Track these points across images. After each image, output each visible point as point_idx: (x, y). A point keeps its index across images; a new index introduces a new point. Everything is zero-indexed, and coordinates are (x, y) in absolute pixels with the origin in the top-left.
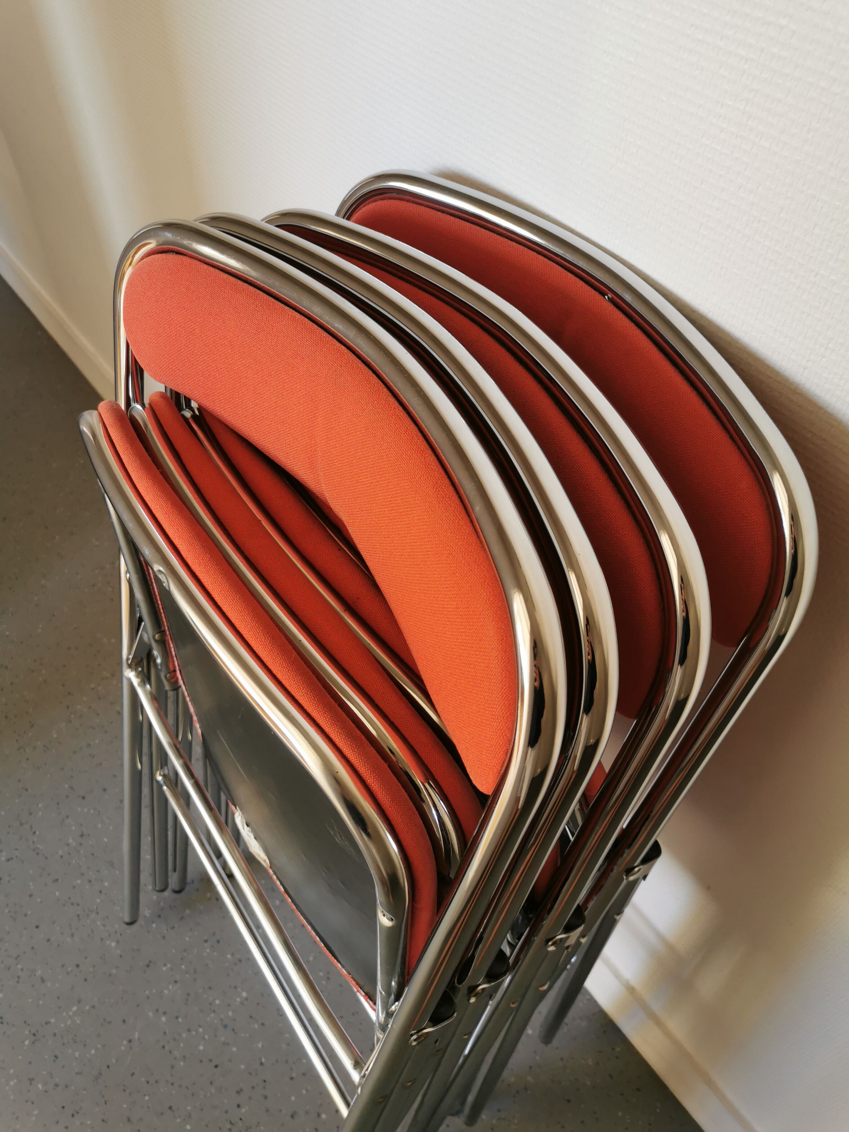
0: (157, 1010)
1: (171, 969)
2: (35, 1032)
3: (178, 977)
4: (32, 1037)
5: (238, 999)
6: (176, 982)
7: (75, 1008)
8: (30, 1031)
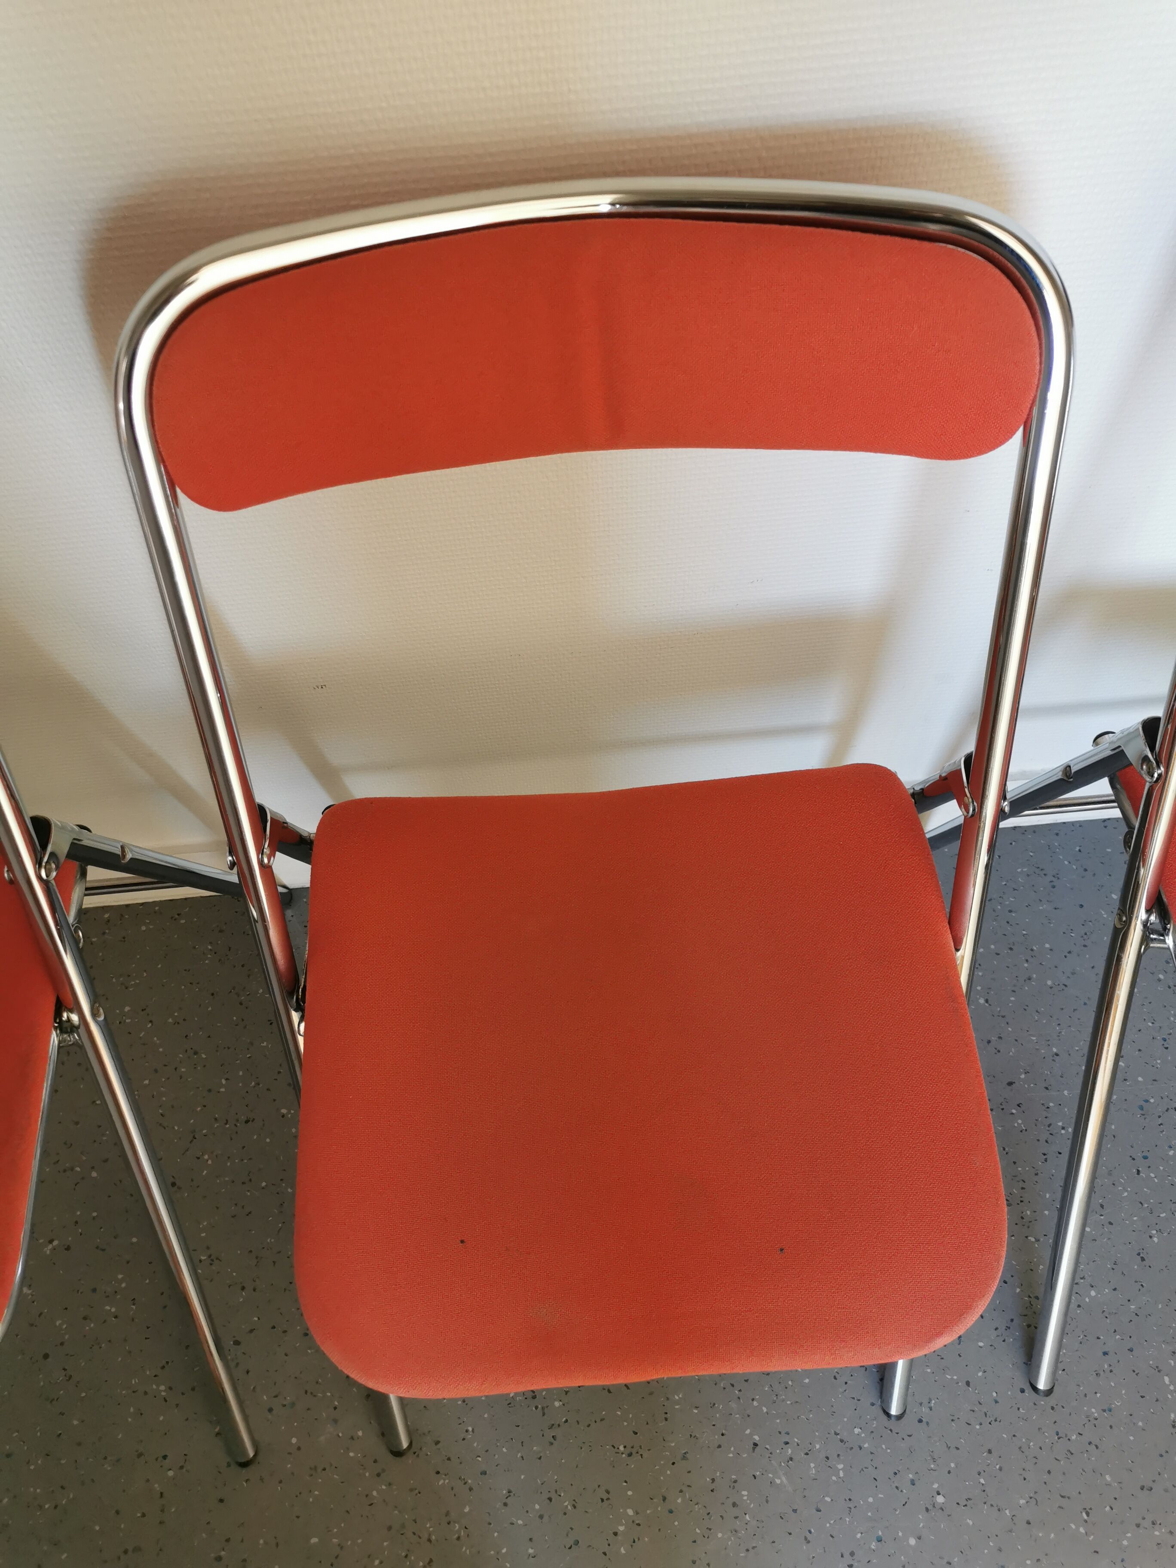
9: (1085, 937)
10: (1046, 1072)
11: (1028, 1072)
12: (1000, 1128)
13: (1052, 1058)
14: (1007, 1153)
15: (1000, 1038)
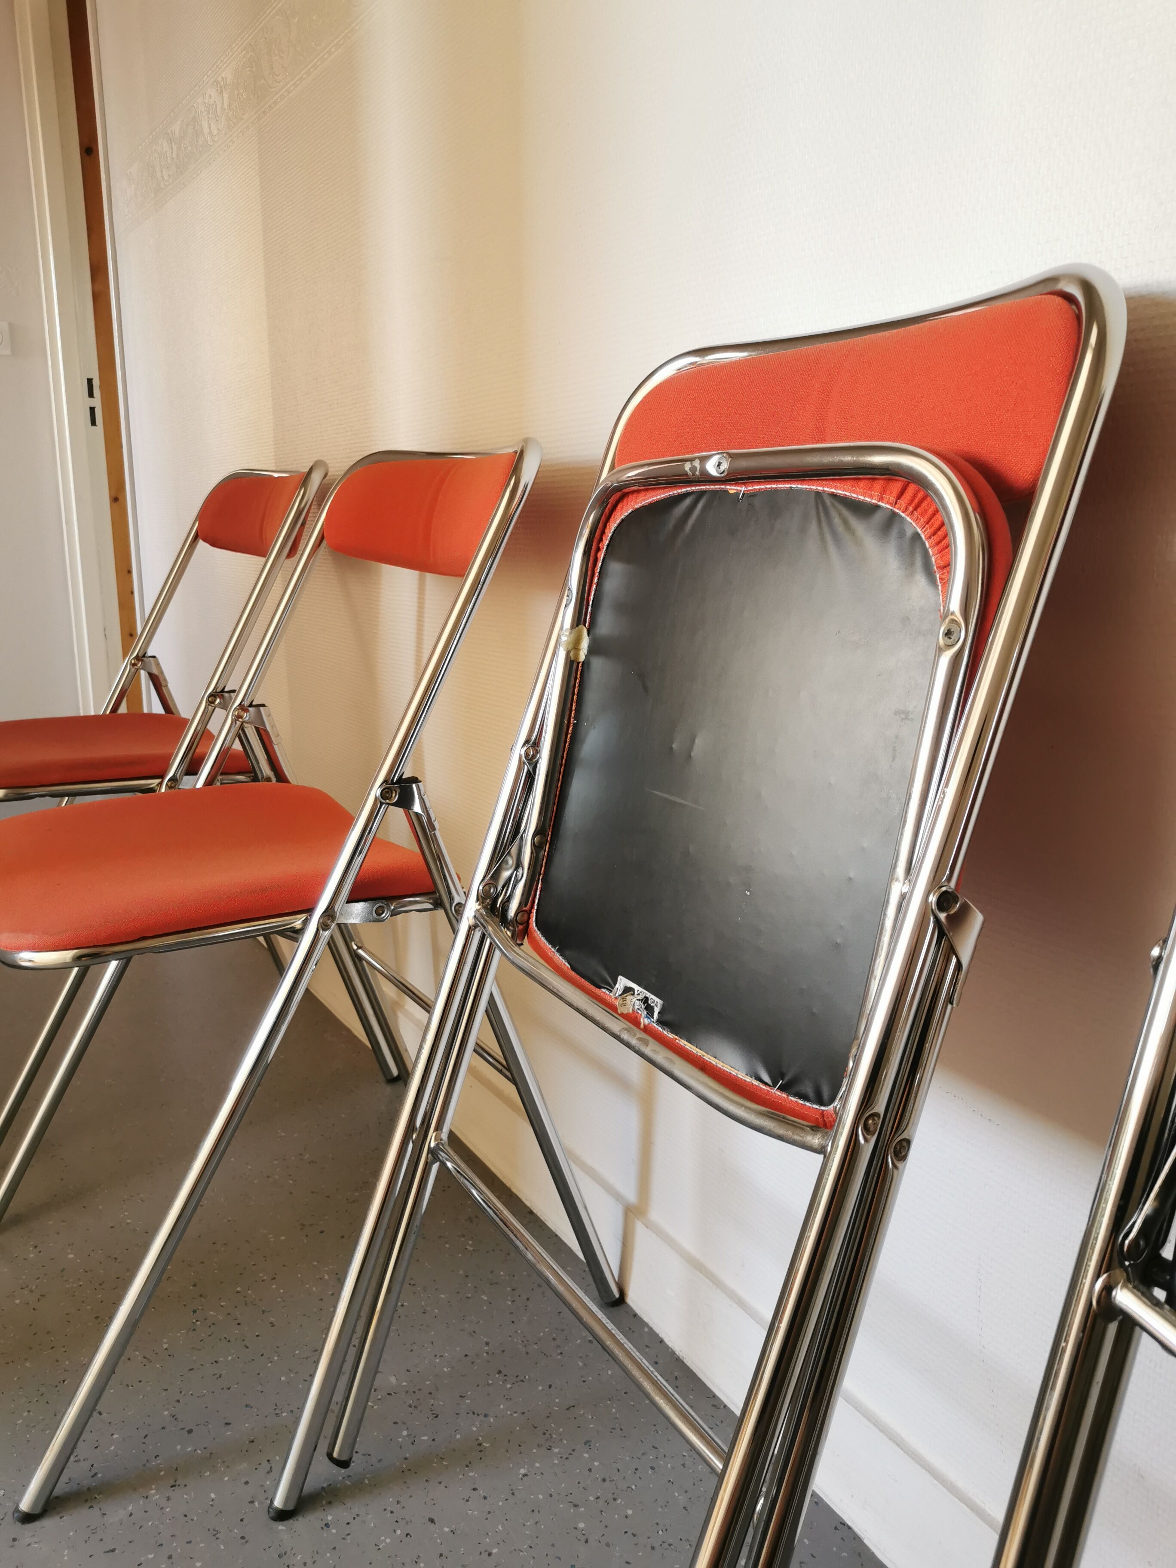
9: (666, 1546)
10: (462, 1549)
11: (454, 1533)
12: (372, 1525)
13: (483, 1551)
14: (344, 1539)
15: (485, 1498)
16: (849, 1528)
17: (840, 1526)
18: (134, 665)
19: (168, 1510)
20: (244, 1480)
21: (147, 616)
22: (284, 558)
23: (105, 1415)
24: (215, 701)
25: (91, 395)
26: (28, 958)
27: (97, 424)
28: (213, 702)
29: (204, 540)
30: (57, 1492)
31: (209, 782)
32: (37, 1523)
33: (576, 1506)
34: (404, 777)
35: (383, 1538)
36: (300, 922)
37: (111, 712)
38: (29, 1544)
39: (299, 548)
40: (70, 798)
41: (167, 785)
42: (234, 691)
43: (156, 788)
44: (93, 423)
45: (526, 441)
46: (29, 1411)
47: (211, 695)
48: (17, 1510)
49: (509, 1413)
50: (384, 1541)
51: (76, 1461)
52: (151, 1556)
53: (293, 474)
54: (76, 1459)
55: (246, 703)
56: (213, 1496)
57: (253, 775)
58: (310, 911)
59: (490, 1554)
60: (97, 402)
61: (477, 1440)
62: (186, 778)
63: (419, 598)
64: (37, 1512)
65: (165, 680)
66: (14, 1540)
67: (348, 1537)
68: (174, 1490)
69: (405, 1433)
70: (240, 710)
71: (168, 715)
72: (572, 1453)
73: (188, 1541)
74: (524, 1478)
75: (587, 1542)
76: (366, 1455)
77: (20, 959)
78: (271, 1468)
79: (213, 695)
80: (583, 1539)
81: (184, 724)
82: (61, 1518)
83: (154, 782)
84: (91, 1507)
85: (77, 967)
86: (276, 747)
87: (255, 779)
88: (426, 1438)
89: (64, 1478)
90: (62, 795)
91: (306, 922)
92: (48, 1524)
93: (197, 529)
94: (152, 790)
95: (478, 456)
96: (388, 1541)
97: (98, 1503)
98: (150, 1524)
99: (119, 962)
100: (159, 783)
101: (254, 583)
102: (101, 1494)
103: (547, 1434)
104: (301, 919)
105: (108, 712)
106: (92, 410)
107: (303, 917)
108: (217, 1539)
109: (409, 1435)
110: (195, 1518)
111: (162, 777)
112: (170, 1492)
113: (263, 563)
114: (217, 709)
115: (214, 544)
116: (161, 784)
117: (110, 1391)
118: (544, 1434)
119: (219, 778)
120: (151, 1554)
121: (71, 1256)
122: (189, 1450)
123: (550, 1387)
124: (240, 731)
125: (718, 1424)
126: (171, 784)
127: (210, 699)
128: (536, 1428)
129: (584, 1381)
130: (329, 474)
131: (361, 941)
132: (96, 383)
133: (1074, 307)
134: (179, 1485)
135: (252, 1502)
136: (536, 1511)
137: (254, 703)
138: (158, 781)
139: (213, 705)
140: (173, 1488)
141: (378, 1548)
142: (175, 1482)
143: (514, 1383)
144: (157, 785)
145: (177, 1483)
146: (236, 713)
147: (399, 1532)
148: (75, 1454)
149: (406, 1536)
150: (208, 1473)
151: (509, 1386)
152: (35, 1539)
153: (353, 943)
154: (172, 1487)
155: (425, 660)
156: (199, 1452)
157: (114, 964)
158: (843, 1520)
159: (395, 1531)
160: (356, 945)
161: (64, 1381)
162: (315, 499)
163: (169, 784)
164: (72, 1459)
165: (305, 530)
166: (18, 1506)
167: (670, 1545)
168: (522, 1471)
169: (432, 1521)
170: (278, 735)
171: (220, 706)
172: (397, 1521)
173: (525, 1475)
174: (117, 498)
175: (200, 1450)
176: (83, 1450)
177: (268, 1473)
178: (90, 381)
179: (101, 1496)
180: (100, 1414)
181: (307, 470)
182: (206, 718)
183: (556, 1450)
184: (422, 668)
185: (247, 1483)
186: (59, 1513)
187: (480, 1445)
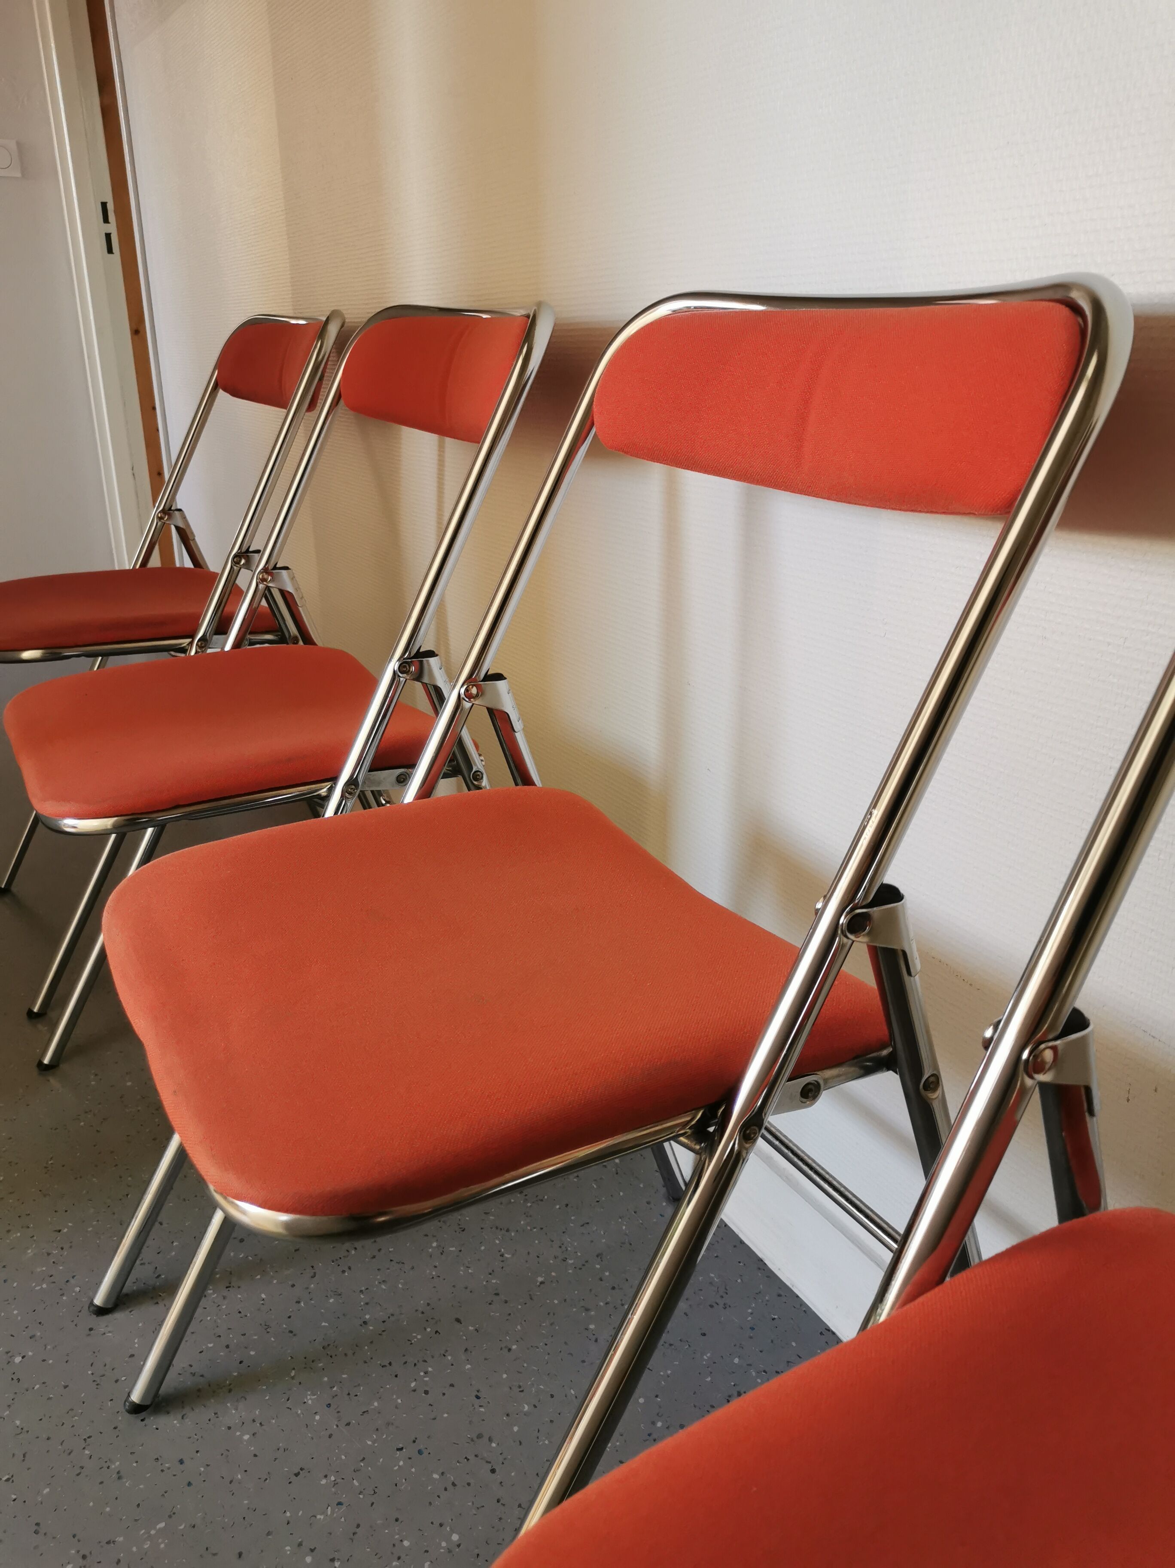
0: (300, 1545)
1: (335, 1484)
2: (87, 1553)
3: (343, 1498)
4: (81, 1560)
5: (444, 1544)
6: (340, 1504)
7: (162, 1525)
8: (78, 1552)
16: (834, 1333)
17: (825, 1332)
18: (160, 519)
19: (224, 1307)
20: (290, 1283)
21: (173, 462)
22: (305, 411)
23: (165, 1225)
24: (240, 561)
25: (106, 220)
26: (71, 824)
27: (114, 251)
28: (238, 563)
29: (225, 390)
30: (125, 1290)
31: (237, 645)
32: (110, 1315)
33: (587, 1310)
34: (421, 650)
35: (415, 1335)
36: (325, 790)
37: (140, 566)
38: (104, 1334)
39: (318, 404)
40: (105, 658)
41: (197, 645)
42: (258, 551)
43: (187, 648)
44: (110, 250)
45: (539, 304)
46: (98, 1221)
47: (235, 556)
48: (92, 1303)
49: (529, 1228)
50: (416, 1337)
51: (142, 1264)
52: (210, 1345)
53: (311, 321)
54: (142, 1262)
55: (271, 566)
56: (263, 1296)
57: (280, 633)
58: (334, 779)
59: (510, 1350)
60: (112, 228)
61: (499, 1251)
62: (215, 637)
63: (439, 455)
64: (110, 1307)
65: (192, 533)
66: (91, 1329)
67: (384, 1333)
68: (229, 1290)
69: (435, 1244)
70: (264, 574)
71: (196, 569)
72: (585, 1264)
73: (243, 1333)
74: (542, 1286)
75: (596, 1341)
76: (399, 1263)
77: (64, 825)
78: (315, 1273)
79: (238, 556)
80: (594, 1338)
81: (213, 578)
82: (130, 1312)
83: (185, 642)
84: (157, 1303)
85: (115, 833)
86: (300, 609)
87: (283, 639)
88: (453, 1249)
89: (132, 1278)
90: (95, 655)
91: (331, 790)
92: (119, 1316)
93: (216, 378)
94: (183, 650)
95: (494, 316)
96: (419, 1337)
97: (163, 1300)
98: (209, 1318)
99: (154, 830)
100: (190, 643)
101: (277, 433)
102: (164, 1293)
103: (563, 1247)
104: (327, 786)
105: (138, 567)
106: (108, 236)
107: (328, 785)
108: (268, 1332)
109: (438, 1246)
110: (249, 1315)
111: (192, 636)
112: (225, 1292)
113: (285, 414)
114: (242, 570)
115: (236, 393)
116: (191, 643)
117: (169, 1205)
118: (560, 1247)
119: (248, 636)
120: (210, 1343)
121: (129, 1084)
122: (241, 1256)
123: (567, 1205)
124: (266, 592)
125: (719, 1240)
126: (201, 644)
127: (235, 560)
128: (553, 1241)
129: (598, 1202)
130: (345, 325)
131: (389, 796)
132: (110, 207)
133: (1080, 320)
134: (233, 1287)
135: (298, 1302)
136: (551, 1314)
137: (278, 566)
138: (189, 640)
139: (238, 566)
140: (228, 1289)
141: (410, 1342)
142: (230, 1283)
143: (533, 1202)
144: (188, 644)
145: (231, 1285)
146: (261, 576)
147: (429, 1330)
148: (140, 1258)
149: (436, 1334)
150: (259, 1277)
151: (529, 1204)
152: (109, 1329)
153: (381, 798)
154: (227, 1287)
155: (446, 519)
156: (250, 1258)
157: (150, 831)
158: (829, 1327)
159: (425, 1329)
160: (384, 800)
161: (127, 1195)
162: (332, 351)
163: (199, 643)
164: (138, 1262)
165: (324, 382)
166: (92, 1300)
167: (671, 1345)
168: (540, 1279)
169: (458, 1321)
170: (302, 598)
171: (245, 567)
172: (427, 1321)
173: (542, 1283)
174: (138, 331)
175: (251, 1256)
176: (147, 1254)
177: (312, 1277)
178: (104, 205)
179: (164, 1294)
180: (161, 1224)
181: (324, 319)
182: (233, 576)
183: (571, 1262)
184: (444, 527)
185: (293, 1286)
186: (128, 1307)
187: (502, 1255)
